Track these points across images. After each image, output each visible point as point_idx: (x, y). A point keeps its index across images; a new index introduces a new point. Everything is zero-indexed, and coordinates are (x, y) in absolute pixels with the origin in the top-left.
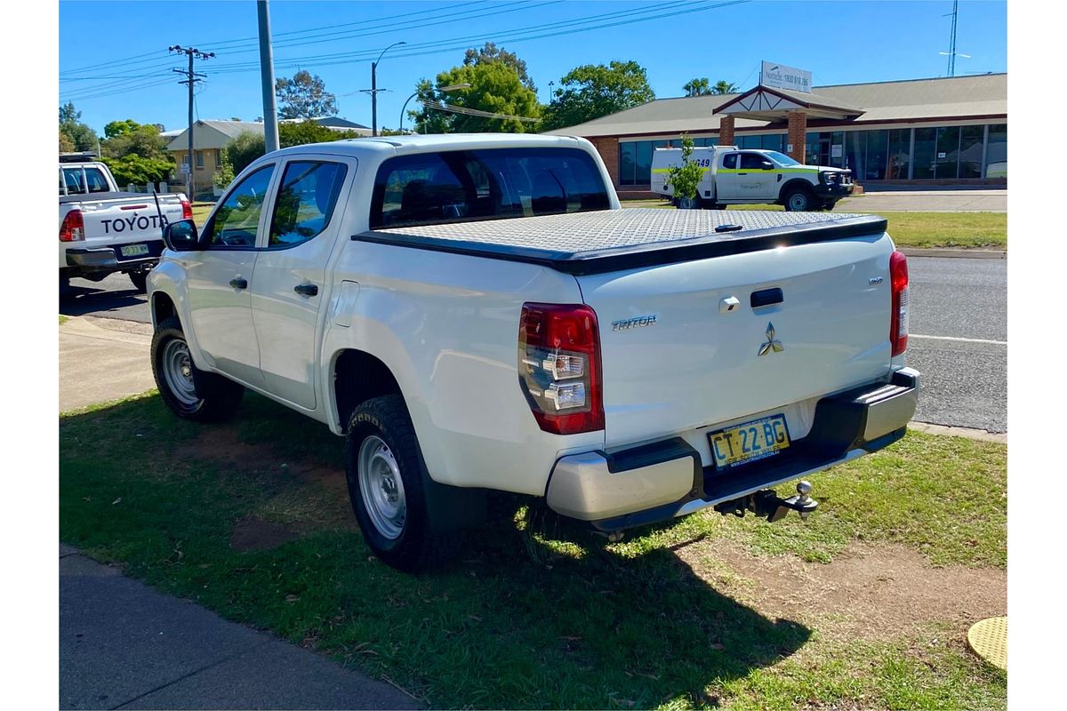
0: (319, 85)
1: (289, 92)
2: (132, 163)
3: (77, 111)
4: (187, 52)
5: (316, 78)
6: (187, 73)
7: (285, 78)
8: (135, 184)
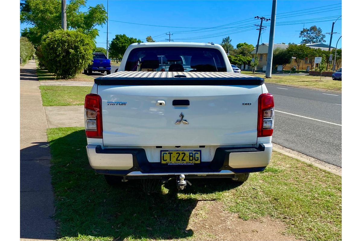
0: (320, 31)
1: (307, 33)
2: (238, 58)
3: (230, 39)
4: (261, 18)
5: (319, 28)
6: (259, 26)
7: (306, 29)
8: (238, 65)
